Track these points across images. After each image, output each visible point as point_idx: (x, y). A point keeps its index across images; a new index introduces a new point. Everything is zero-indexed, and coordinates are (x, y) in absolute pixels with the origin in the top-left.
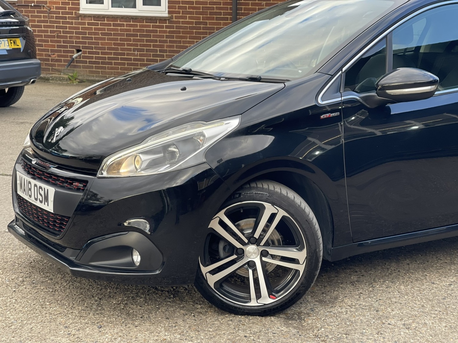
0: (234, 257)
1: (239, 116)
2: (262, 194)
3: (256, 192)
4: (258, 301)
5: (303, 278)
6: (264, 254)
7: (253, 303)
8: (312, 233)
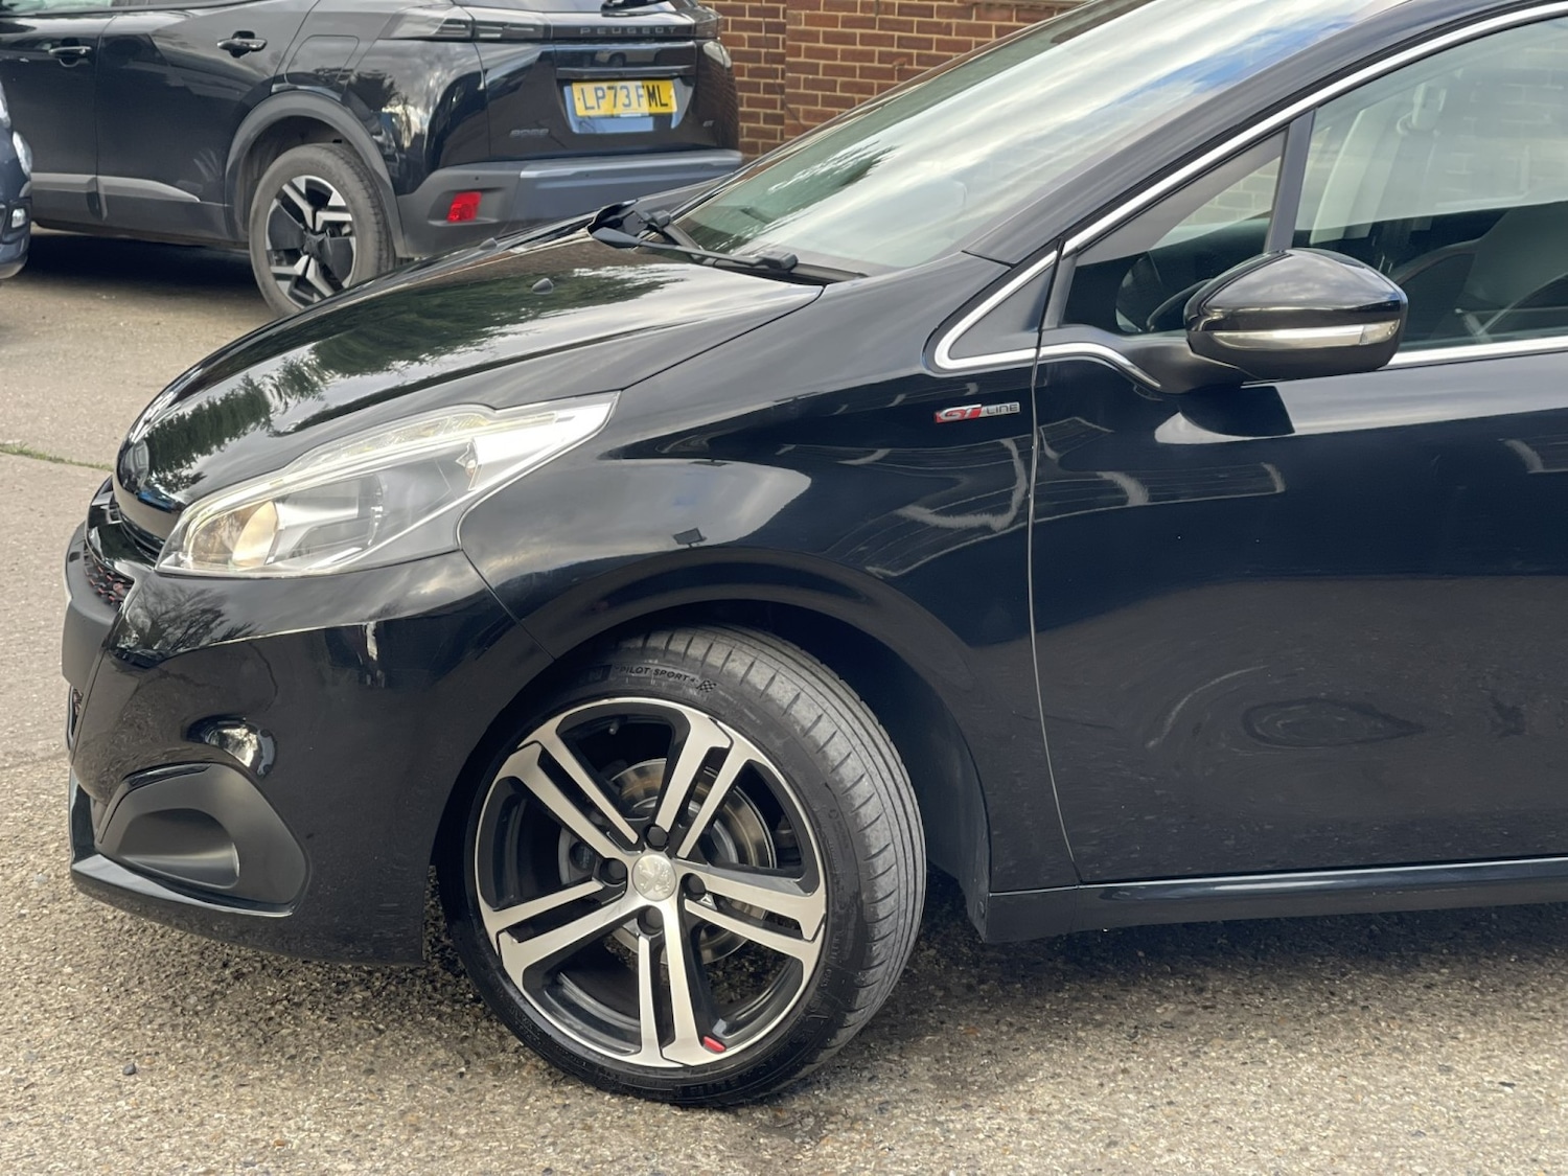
0: (593, 887)
1: (612, 394)
2: (679, 676)
3: (661, 669)
4: (664, 1050)
5: (812, 990)
6: (689, 888)
7: (648, 1056)
8: (847, 833)
